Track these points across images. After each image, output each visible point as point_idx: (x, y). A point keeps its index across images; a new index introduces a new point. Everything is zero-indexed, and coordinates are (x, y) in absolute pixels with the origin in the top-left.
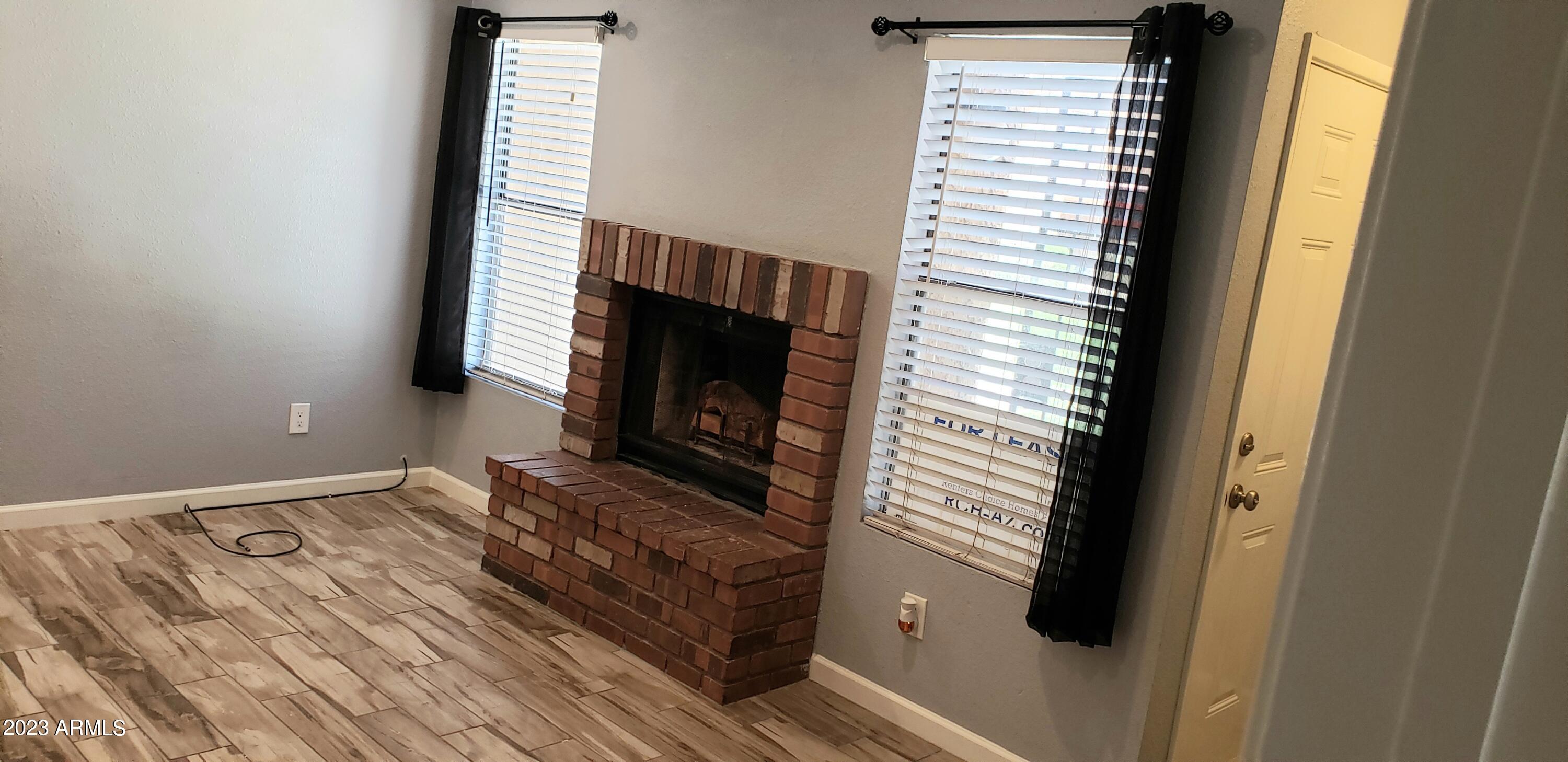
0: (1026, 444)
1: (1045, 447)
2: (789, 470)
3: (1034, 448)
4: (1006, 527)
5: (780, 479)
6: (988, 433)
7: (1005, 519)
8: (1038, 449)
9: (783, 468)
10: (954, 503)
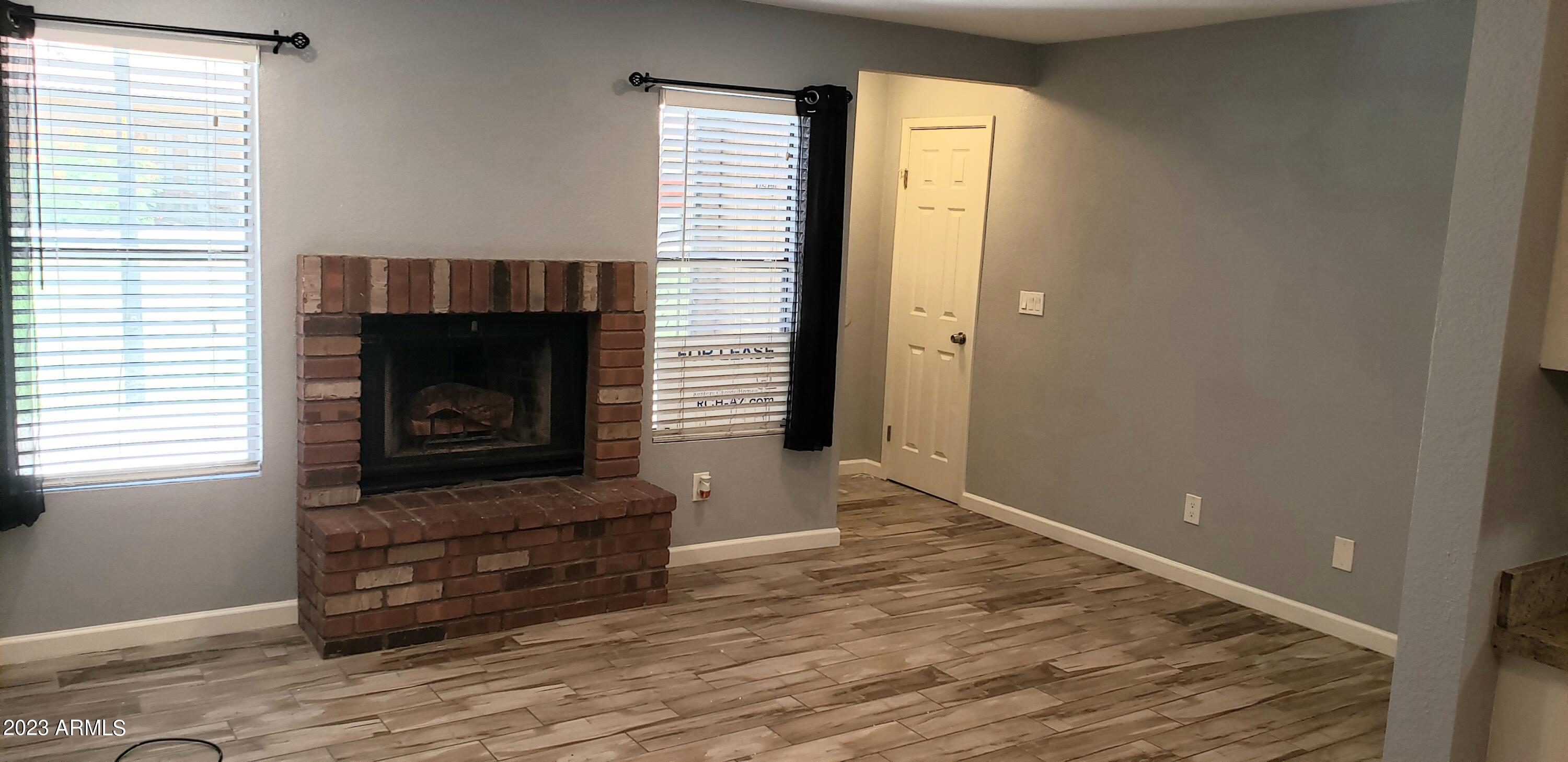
0: (741, 351)
1: (753, 349)
2: (614, 424)
3: (747, 352)
4: (742, 405)
5: (608, 433)
6: (716, 352)
7: (738, 402)
8: (749, 351)
9: (609, 424)
10: (703, 405)
